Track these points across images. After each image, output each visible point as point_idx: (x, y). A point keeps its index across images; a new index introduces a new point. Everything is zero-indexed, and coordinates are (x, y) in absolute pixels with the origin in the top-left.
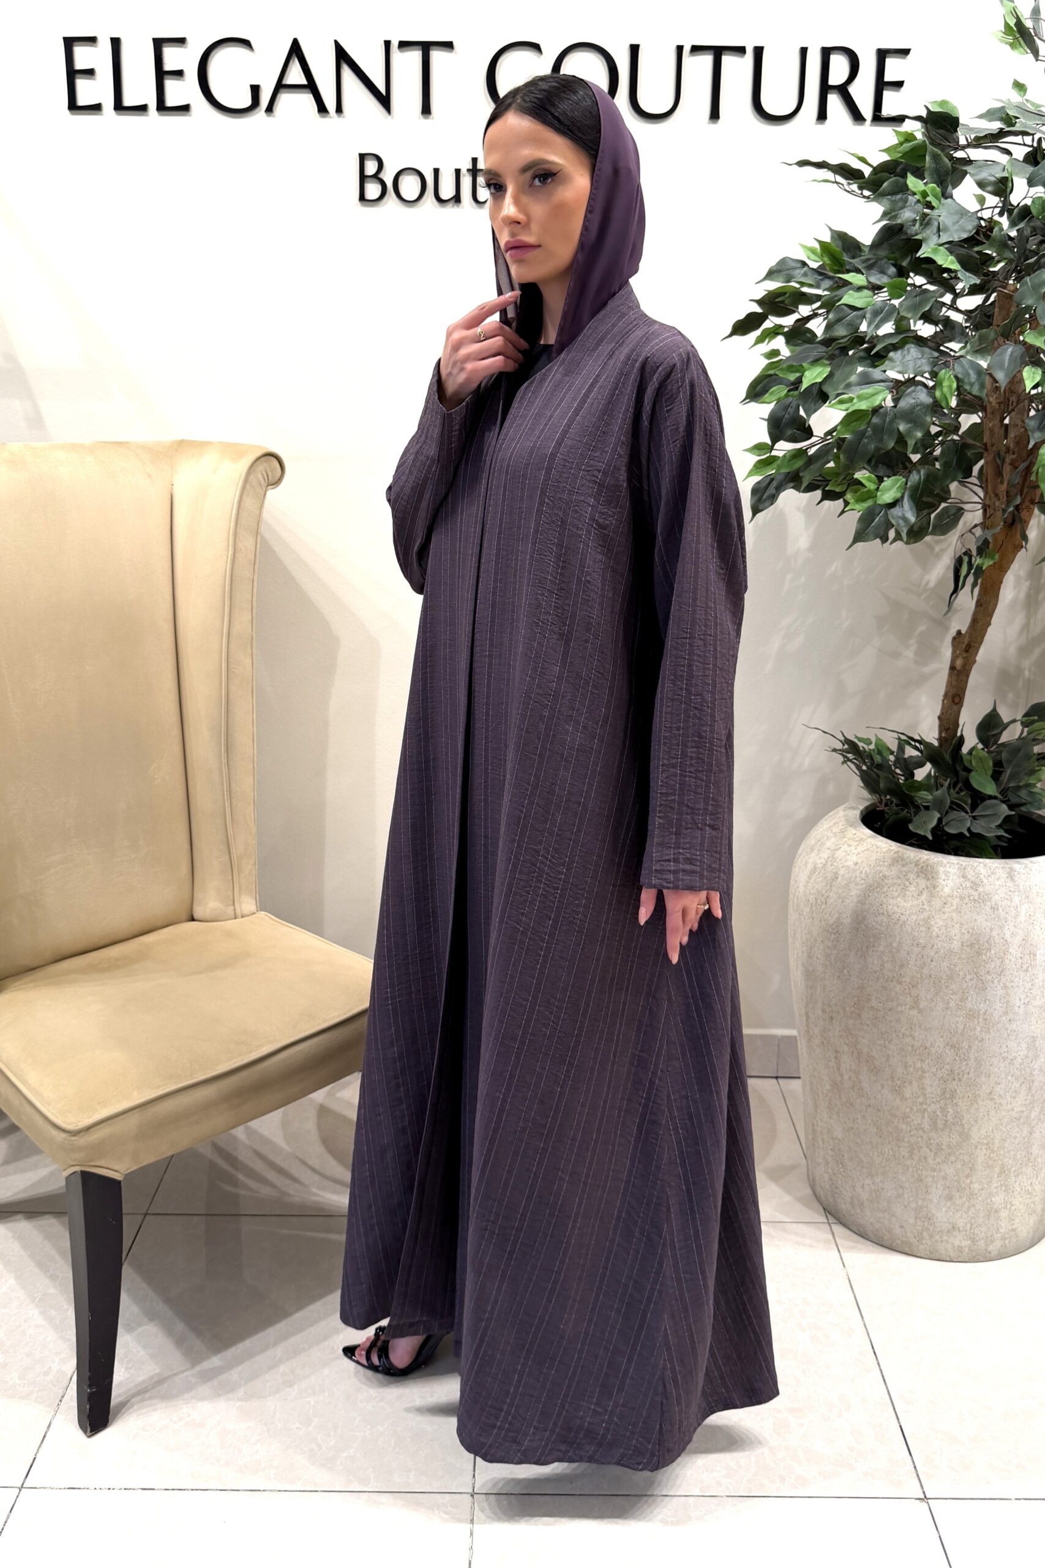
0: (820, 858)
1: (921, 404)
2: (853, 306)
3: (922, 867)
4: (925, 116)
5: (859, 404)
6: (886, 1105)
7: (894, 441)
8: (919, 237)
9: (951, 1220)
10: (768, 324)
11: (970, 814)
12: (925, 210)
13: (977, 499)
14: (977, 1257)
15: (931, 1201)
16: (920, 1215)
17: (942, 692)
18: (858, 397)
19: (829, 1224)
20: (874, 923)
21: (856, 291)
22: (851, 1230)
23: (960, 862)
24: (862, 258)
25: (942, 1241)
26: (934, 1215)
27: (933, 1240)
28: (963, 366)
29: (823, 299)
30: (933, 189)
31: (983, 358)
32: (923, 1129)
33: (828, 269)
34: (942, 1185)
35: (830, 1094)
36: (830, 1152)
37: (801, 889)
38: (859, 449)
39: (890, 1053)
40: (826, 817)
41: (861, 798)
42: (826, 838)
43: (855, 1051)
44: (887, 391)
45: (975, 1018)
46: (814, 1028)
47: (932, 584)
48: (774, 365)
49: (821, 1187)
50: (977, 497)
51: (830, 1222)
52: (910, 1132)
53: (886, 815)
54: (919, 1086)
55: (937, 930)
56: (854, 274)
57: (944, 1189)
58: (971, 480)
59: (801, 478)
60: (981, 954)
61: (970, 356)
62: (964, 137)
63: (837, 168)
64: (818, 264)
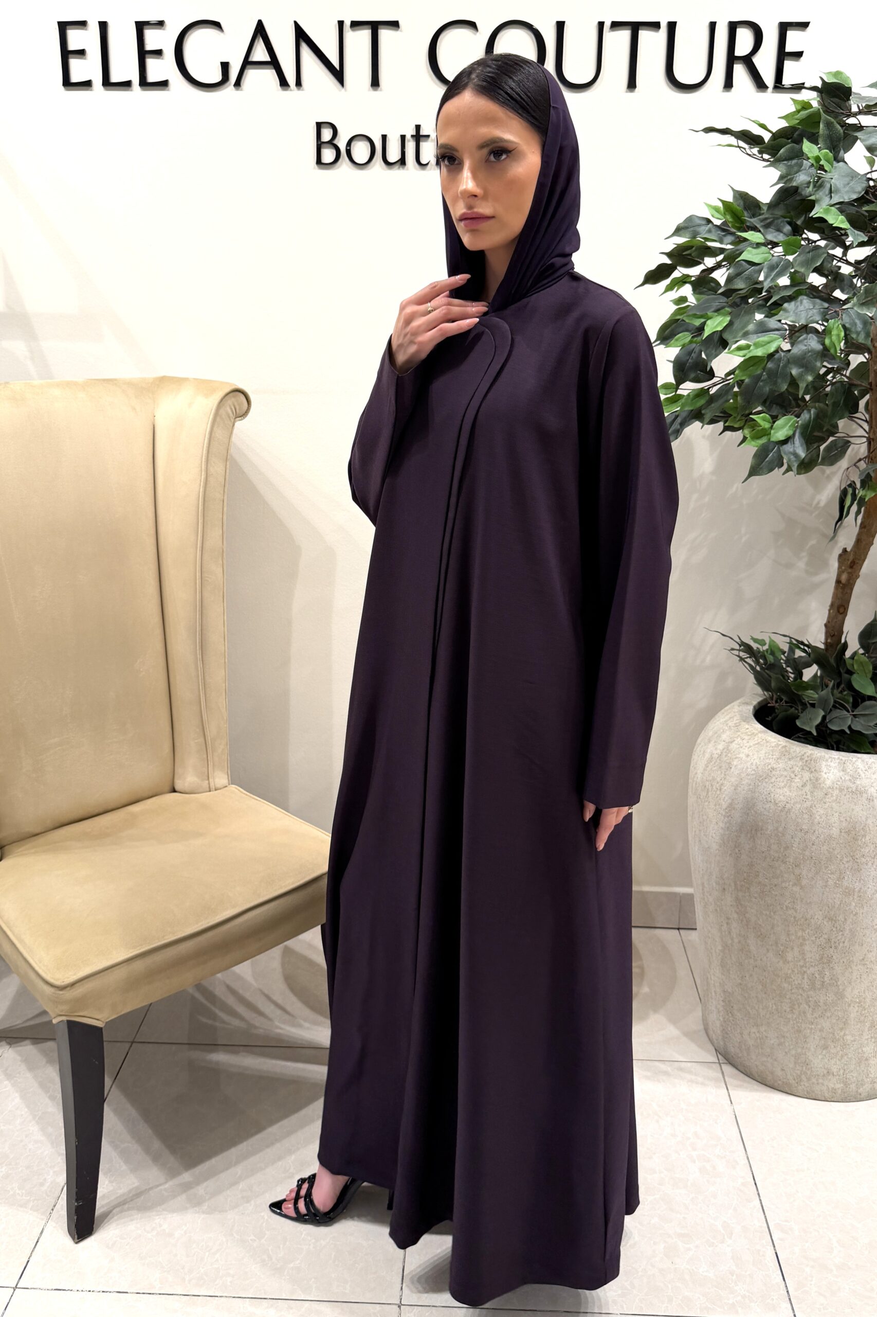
0: (716, 749)
1: (812, 351)
2: (752, 262)
3: (806, 761)
4: (820, 87)
5: (755, 351)
6: (770, 967)
7: (787, 384)
8: (812, 198)
9: (826, 1066)
10: (675, 274)
11: (851, 713)
12: (819, 172)
13: (860, 432)
14: (849, 1098)
15: (809, 1050)
16: (799, 1061)
17: (829, 602)
18: (755, 344)
19: (719, 1064)
20: (763, 810)
21: (753, 248)
22: (739, 1071)
23: (841, 757)
24: (761, 217)
25: (817, 1084)
26: (812, 1061)
27: (810, 1082)
28: (850, 317)
29: (725, 253)
30: (826, 154)
31: (868, 308)
32: (803, 988)
33: (730, 225)
34: (818, 1036)
35: (721, 954)
36: (722, 1003)
37: (700, 775)
38: (755, 391)
39: (774, 922)
40: (723, 711)
41: (754, 694)
42: (722, 731)
43: (744, 919)
44: (781, 339)
45: (850, 895)
46: (709, 897)
47: (822, 504)
48: (682, 311)
49: (714, 1031)
50: (862, 430)
51: (721, 1062)
52: (791, 990)
53: (776, 711)
54: (799, 952)
55: (818, 817)
56: (753, 232)
57: (820, 1040)
58: (856, 415)
59: (704, 414)
60: (857, 840)
61: (859, 307)
62: (856, 105)
63: (739, 134)
64: (721, 221)
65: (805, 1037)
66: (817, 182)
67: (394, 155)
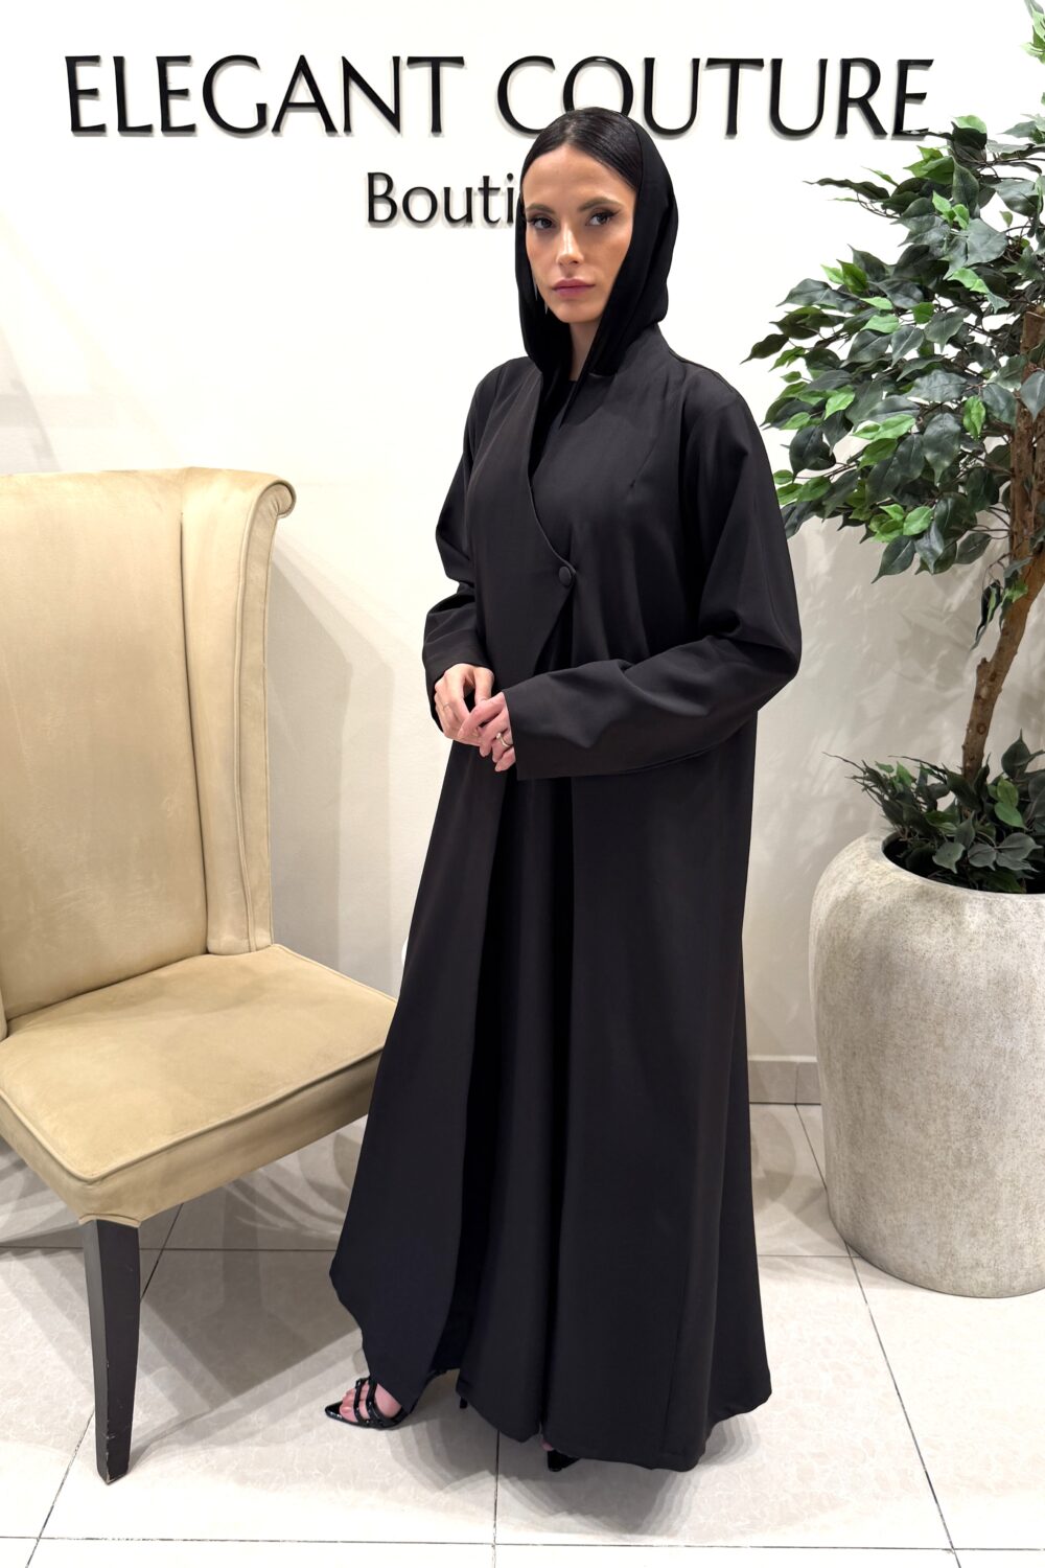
0: (842, 891)
1: (949, 433)
2: (878, 331)
3: (949, 902)
4: (951, 133)
5: (885, 432)
7: (921, 471)
8: (947, 258)
10: (788, 347)
11: (996, 847)
12: (952, 231)
13: (1003, 526)
14: (1001, 1293)
15: (955, 1238)
17: (967, 721)
18: (884, 425)
21: (880, 316)
22: (875, 1266)
23: (987, 898)
24: (887, 280)
25: (965, 1277)
27: (957, 1276)
28: (991, 393)
29: (845, 322)
30: (961, 210)
31: (1013, 384)
33: (851, 290)
38: (885, 479)
39: (914, 1090)
40: (847, 849)
41: (883, 828)
43: (878, 1088)
44: (914, 420)
45: (1001, 1056)
47: (954, 608)
50: (1003, 522)
51: (853, 1257)
53: (910, 846)
55: (963, 967)
56: (879, 298)
57: (968, 1226)
58: (996, 506)
59: (824, 507)
60: (1009, 992)
61: (1001, 382)
62: (992, 154)
63: (859, 187)
64: (840, 285)
66: (951, 240)
67: (458, 211)
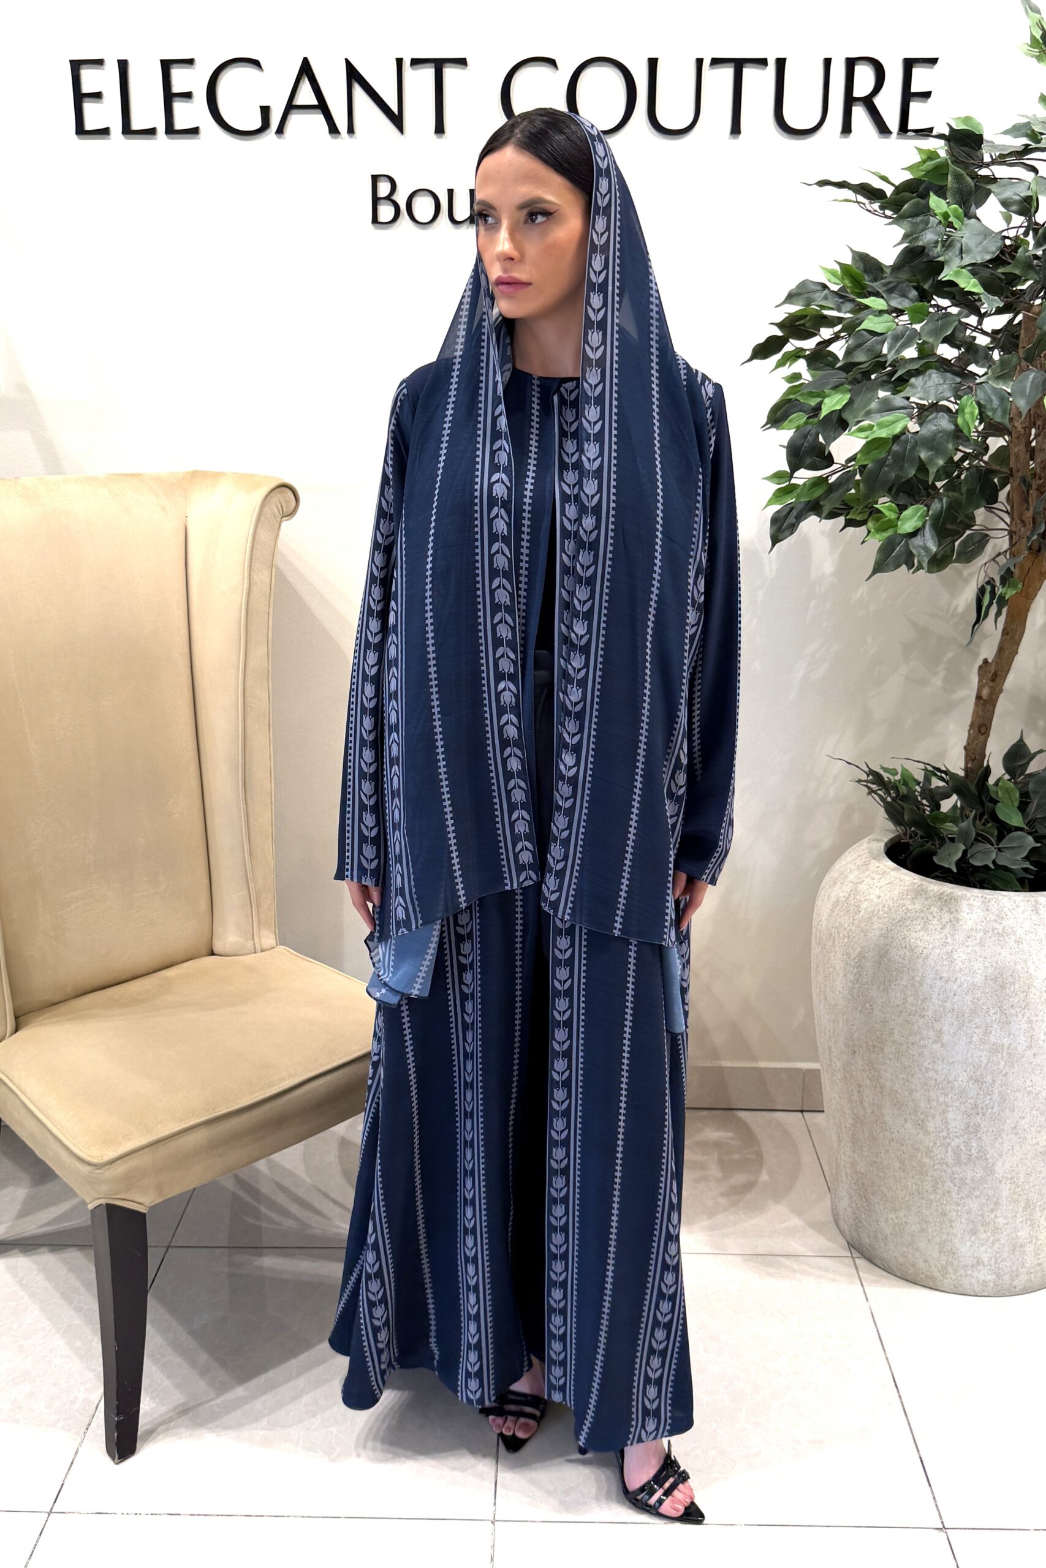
1: (943, 431)
2: (873, 331)
3: (946, 900)
5: (879, 432)
7: (915, 469)
8: (941, 259)
9: (975, 1254)
10: (789, 347)
11: (996, 846)
12: (948, 229)
13: (1003, 525)
14: (1003, 1292)
15: (956, 1236)
17: (969, 722)
18: (879, 424)
19: (853, 1258)
21: (876, 316)
22: (875, 1265)
23: (984, 896)
24: (883, 280)
25: (966, 1275)
27: (958, 1274)
28: (986, 392)
29: (844, 323)
30: (955, 211)
31: (1007, 383)
33: (849, 291)
35: (852, 1128)
36: (855, 1187)
37: (824, 923)
38: (880, 477)
39: (914, 1087)
40: (850, 849)
41: (886, 830)
42: (849, 870)
44: (911, 417)
45: (998, 1051)
46: (837, 1062)
49: (846, 1221)
50: (1003, 523)
51: (854, 1256)
53: (911, 848)
54: (942, 1120)
56: (874, 298)
57: (968, 1223)
58: (997, 506)
59: (821, 507)
60: (1005, 988)
61: (994, 381)
62: (988, 155)
63: (858, 188)
64: (839, 287)
65: (951, 1221)
66: (947, 239)
67: (461, 213)
